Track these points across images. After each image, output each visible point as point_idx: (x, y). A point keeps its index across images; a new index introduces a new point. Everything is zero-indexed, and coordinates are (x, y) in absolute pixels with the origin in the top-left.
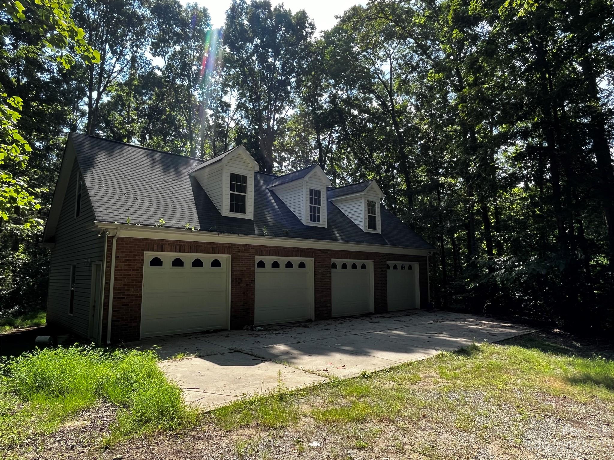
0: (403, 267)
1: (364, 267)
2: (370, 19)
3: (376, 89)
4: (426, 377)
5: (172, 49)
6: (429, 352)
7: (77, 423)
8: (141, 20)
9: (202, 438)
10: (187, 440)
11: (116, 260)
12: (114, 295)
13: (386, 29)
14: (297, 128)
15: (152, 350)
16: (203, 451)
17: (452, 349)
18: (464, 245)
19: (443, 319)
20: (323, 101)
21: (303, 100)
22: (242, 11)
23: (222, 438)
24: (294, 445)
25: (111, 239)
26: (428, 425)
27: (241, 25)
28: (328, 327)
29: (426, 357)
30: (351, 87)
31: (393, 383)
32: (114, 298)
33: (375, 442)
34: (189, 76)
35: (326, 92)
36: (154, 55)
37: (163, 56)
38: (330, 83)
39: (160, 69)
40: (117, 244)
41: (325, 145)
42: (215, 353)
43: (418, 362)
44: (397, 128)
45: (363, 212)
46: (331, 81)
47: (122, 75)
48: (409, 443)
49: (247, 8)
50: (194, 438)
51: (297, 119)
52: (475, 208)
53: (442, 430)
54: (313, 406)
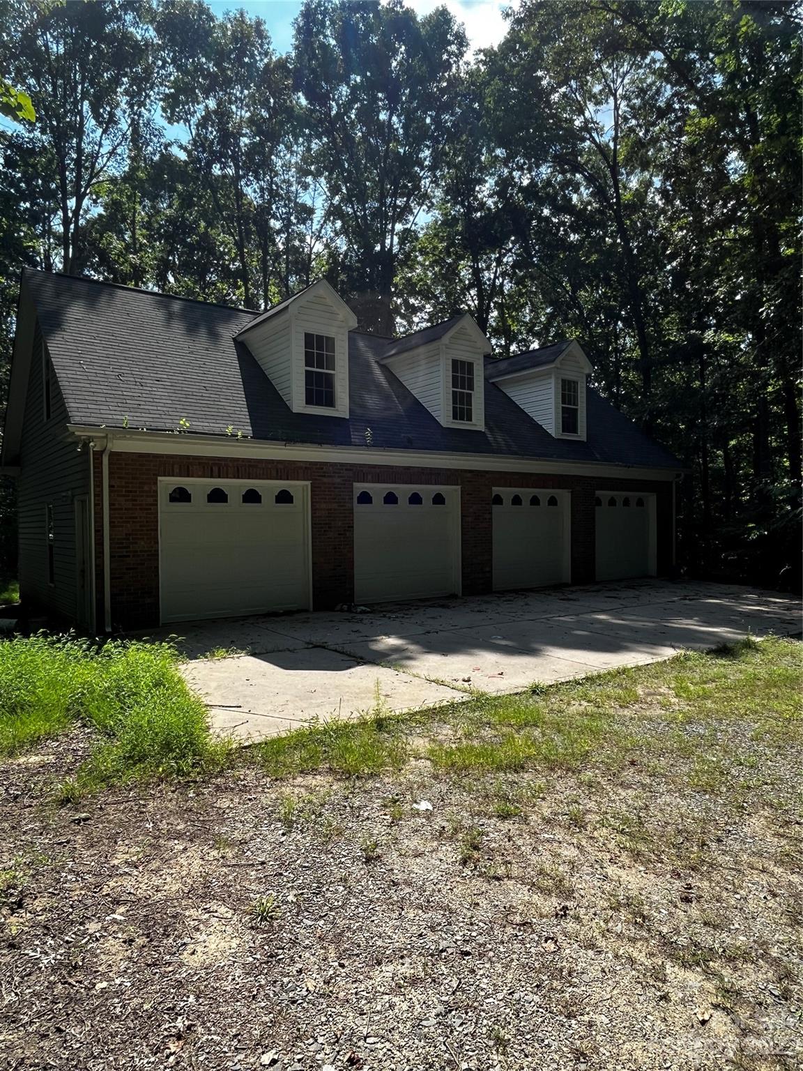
0: (626, 502)
1: (553, 501)
2: (574, 15)
3: (587, 162)
4: (649, 694)
5: (201, 107)
6: (660, 652)
7: (34, 759)
8: (140, 50)
9: (232, 789)
10: (206, 791)
11: (110, 492)
12: (111, 552)
13: (607, 33)
14: (435, 248)
15: (169, 643)
16: (227, 811)
17: (705, 646)
18: (749, 462)
19: (697, 595)
20: (486, 193)
21: (447, 193)
22: (325, 17)
23: (266, 790)
24: (385, 806)
25: (97, 456)
26: (637, 778)
27: (324, 47)
28: (484, 607)
29: (654, 661)
30: (537, 160)
31: (586, 704)
32: (111, 557)
33: (534, 806)
34: (235, 158)
35: (492, 174)
36: (170, 120)
37: (187, 121)
38: (497, 157)
39: (181, 147)
40: (110, 464)
41: (489, 279)
42: (281, 649)
43: (638, 668)
44: (626, 240)
45: (553, 401)
46: (499, 152)
47: (116, 160)
48: (596, 809)
49: (334, 10)
50: (218, 788)
51: (436, 231)
52: (770, 389)
53: (663, 788)
54: (434, 741)
